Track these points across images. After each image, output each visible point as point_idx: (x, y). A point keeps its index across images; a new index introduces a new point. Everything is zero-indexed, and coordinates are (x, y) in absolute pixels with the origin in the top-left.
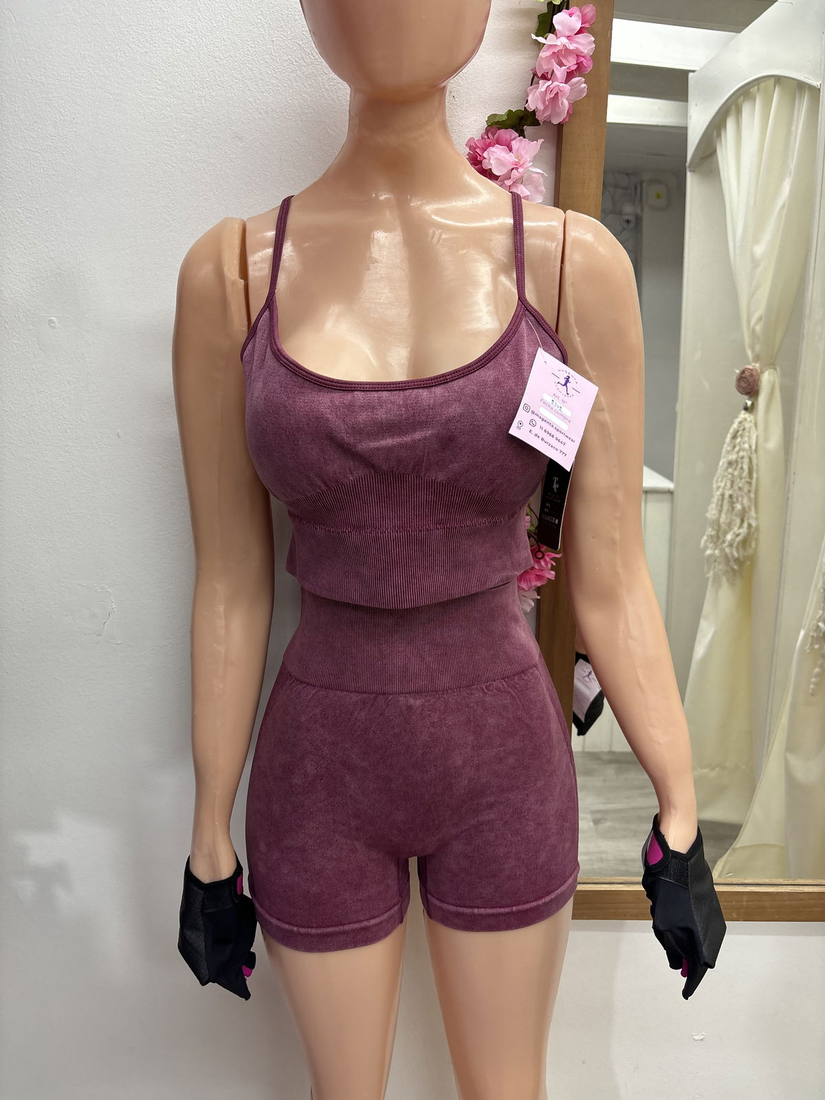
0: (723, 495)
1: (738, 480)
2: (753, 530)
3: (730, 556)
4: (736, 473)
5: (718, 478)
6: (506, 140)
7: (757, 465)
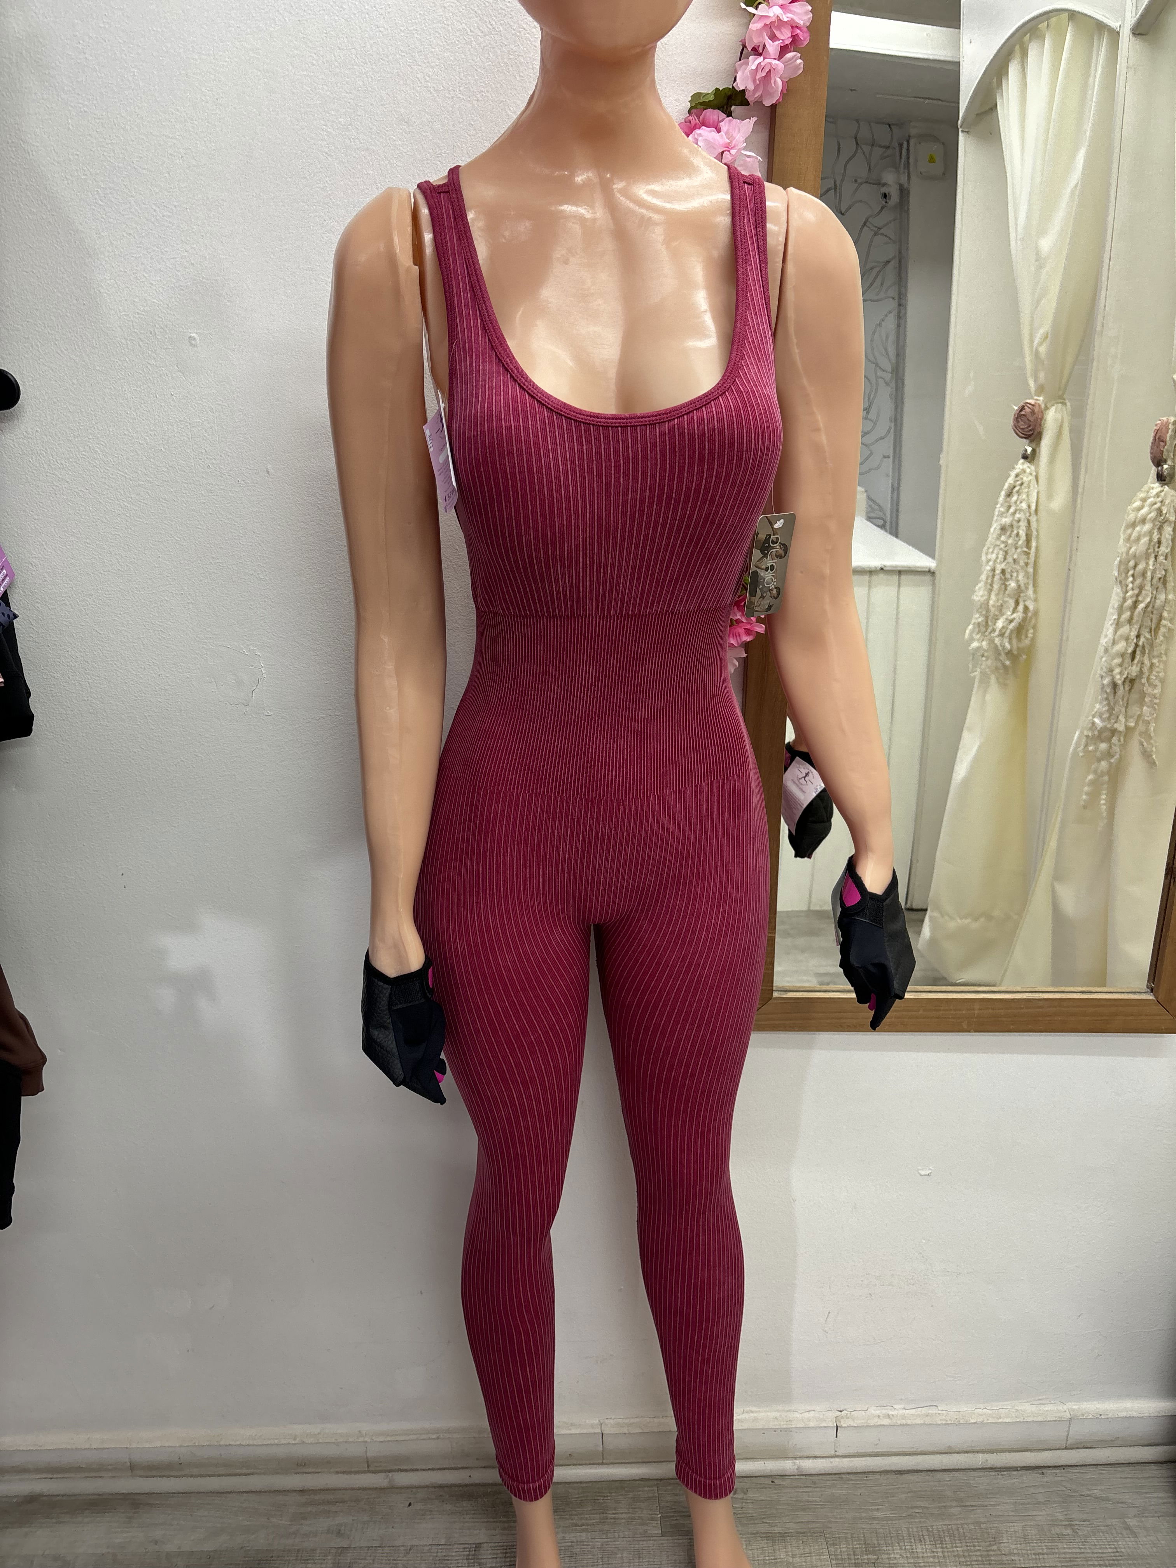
0: (993, 570)
1: (1013, 549)
2: (1030, 614)
3: (1000, 648)
4: (1010, 541)
5: (989, 548)
6: (714, 121)
7: (1037, 531)
